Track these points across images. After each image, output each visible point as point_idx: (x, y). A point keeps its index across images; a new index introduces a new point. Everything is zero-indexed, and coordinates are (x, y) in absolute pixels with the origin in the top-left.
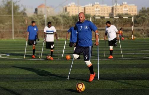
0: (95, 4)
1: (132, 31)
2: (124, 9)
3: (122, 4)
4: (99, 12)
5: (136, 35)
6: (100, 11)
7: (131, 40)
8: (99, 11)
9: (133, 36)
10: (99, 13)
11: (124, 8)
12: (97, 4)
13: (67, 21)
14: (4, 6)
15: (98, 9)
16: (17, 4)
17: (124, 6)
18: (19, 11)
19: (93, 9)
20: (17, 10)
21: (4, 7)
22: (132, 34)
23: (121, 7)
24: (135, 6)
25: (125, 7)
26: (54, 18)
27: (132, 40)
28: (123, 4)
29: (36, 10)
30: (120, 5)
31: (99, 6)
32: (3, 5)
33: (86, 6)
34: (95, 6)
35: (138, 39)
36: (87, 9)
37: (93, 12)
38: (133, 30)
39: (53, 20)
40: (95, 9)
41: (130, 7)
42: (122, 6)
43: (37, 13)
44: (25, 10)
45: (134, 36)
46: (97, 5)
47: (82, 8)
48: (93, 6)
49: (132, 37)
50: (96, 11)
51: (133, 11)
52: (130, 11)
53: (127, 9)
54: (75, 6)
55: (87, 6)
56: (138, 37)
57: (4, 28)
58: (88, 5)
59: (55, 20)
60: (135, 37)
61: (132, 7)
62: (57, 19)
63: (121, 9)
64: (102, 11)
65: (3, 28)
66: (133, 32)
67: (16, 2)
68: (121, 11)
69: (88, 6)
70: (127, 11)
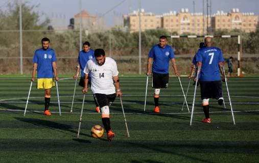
0: (181, 12)
1: (238, 61)
2: (233, 21)
3: (230, 13)
4: (188, 26)
5: (245, 68)
6: (191, 25)
7: (235, 77)
8: (189, 24)
9: (239, 70)
10: (189, 29)
11: (234, 19)
12: (185, 12)
13: (125, 42)
14: (11, 14)
15: (186, 21)
16: (35, 10)
17: (234, 15)
18: (38, 24)
19: (177, 21)
20: (35, 21)
21: (10, 16)
22: (239, 67)
23: (229, 17)
24: (255, 15)
25: (237, 18)
26: (100, 36)
27: (239, 77)
28: (232, 12)
29: (72, 21)
30: (227, 14)
31: (188, 15)
32: (8, 11)
33: (165, 15)
34: (182, 15)
35: (249, 76)
36: (167, 21)
37: (177, 25)
38: (239, 59)
39: (99, 40)
40: (182, 21)
41: (245, 18)
42: (231, 15)
43: (73, 27)
44: (48, 21)
45: (242, 70)
46: (185, 14)
47: (158, 18)
48: (177, 15)
49: (237, 72)
50: (184, 24)
51: (250, 25)
52: (244, 25)
53: (240, 21)
54: (144, 15)
55: (167, 16)
56: (250, 72)
57: (8, 54)
58: (168, 14)
59: (101, 40)
60: (243, 73)
61: (249, 18)
62: (106, 39)
63: (229, 21)
64: (193, 25)
65: (6, 53)
66: (240, 62)
67: (32, 8)
68: (229, 26)
69: (169, 16)
70: (240, 24)
